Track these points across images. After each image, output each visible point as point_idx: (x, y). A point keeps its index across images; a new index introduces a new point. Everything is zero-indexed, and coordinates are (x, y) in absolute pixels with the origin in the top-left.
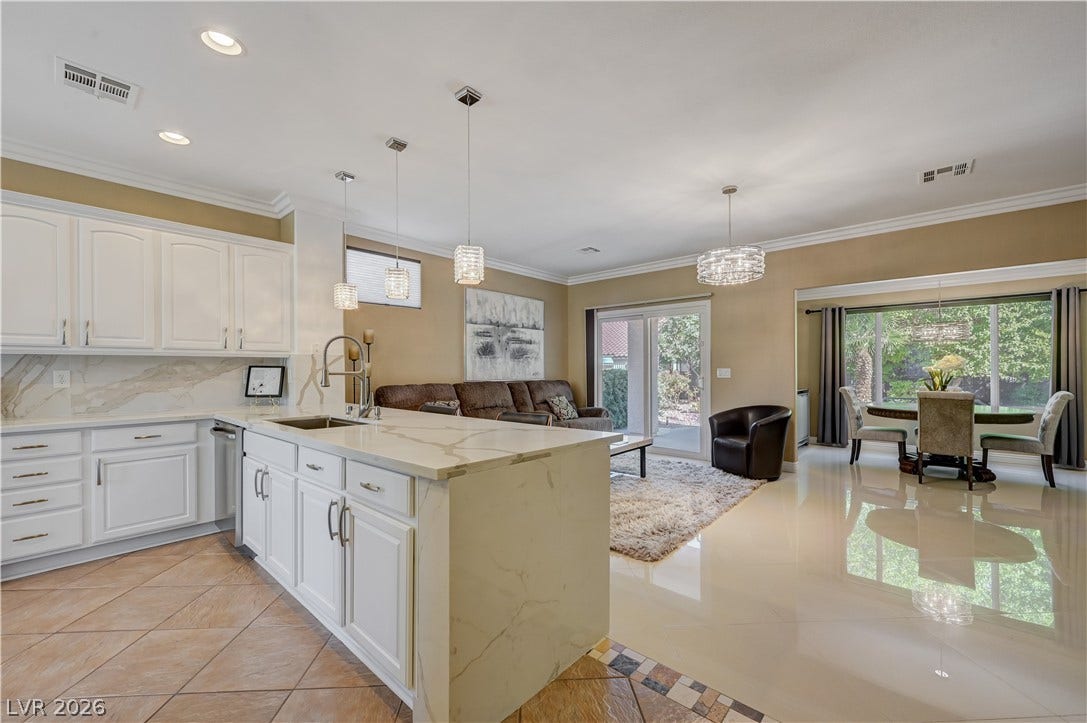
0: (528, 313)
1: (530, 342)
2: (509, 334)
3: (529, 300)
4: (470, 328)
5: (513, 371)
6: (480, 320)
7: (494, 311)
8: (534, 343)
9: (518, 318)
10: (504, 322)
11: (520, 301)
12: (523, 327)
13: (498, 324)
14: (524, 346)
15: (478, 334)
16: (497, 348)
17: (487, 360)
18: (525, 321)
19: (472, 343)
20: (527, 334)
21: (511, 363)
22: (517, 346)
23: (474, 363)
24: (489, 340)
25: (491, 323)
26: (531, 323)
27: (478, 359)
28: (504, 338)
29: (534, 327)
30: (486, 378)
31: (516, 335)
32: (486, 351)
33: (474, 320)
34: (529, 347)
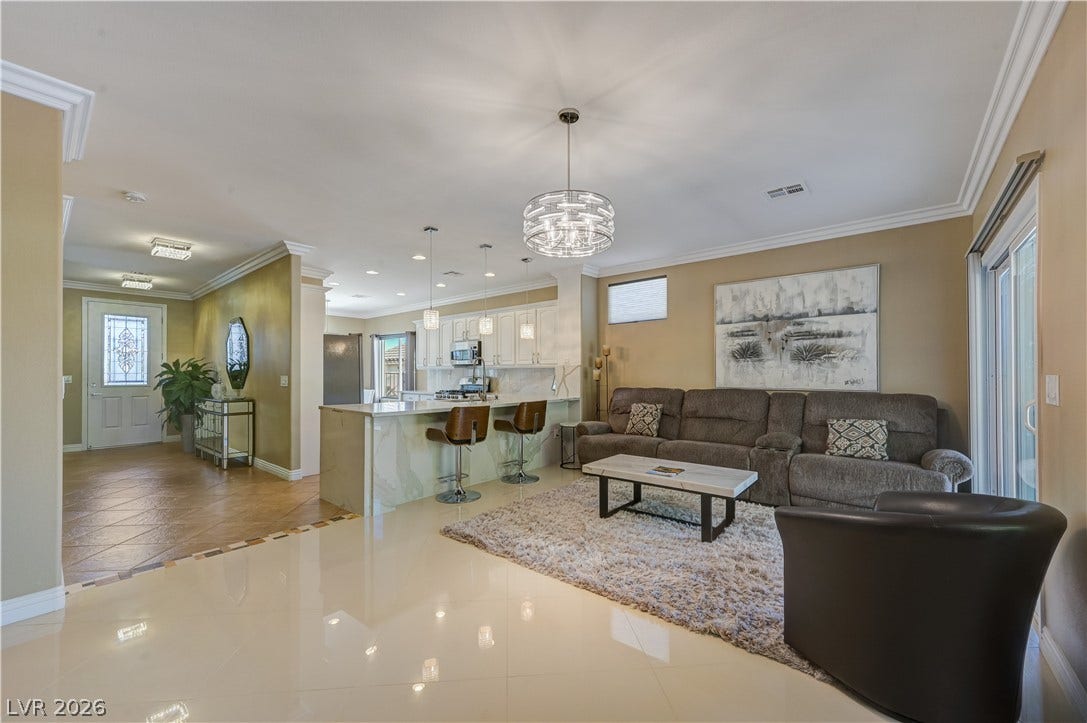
0: (834, 291)
1: (840, 335)
2: (790, 328)
3: (836, 273)
4: (720, 330)
5: (796, 377)
6: (736, 316)
7: (759, 303)
8: (849, 334)
9: (808, 303)
10: (778, 314)
11: (813, 280)
12: (820, 314)
13: (767, 318)
14: (822, 342)
15: (733, 335)
16: (765, 347)
17: (748, 365)
18: (825, 306)
19: (724, 345)
20: (832, 324)
21: (793, 367)
22: (807, 342)
23: (728, 368)
24: (751, 339)
25: (755, 319)
26: (841, 305)
27: (733, 363)
28: (779, 335)
29: (849, 311)
30: (747, 385)
31: (805, 328)
32: (749, 353)
33: (727, 320)
34: (832, 341)
